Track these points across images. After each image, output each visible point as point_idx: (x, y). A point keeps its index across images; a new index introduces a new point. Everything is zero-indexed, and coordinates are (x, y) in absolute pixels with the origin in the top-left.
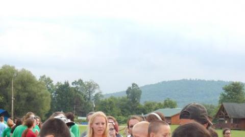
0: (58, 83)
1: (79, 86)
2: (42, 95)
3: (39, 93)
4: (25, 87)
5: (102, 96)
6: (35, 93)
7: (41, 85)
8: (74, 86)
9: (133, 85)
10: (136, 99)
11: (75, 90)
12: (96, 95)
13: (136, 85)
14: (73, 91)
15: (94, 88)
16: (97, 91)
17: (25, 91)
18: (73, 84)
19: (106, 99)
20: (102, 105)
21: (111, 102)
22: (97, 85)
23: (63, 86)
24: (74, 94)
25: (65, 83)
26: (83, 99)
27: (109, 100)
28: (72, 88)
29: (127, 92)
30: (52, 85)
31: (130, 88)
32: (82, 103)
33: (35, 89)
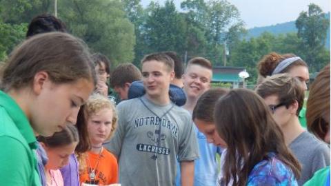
0: (152, 3)
1: (195, 10)
2: (116, 30)
3: (111, 26)
4: (82, 15)
5: (244, 32)
6: (102, 26)
7: (115, 10)
8: (186, 11)
9: (312, 8)
10: (317, 39)
11: (188, 19)
12: (231, 30)
13: (318, 9)
14: (183, 21)
15: (228, 15)
16: (233, 22)
17: (84, 22)
18: (183, 5)
19: (252, 39)
20: (244, 51)
21: (262, 46)
22: (234, 8)
23: (162, 10)
24: (184, 27)
25: (167, 4)
26: (202, 38)
27: (258, 41)
28: (181, 14)
29: (299, 23)
30: (139, 9)
31: (303, 15)
32: (202, 46)
33: (103, 17)
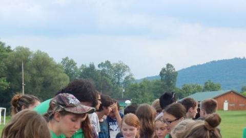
0: (83, 65)
1: (106, 68)
2: (59, 80)
3: (56, 78)
4: (41, 72)
5: (133, 79)
6: (52, 78)
8: (101, 69)
9: (168, 65)
10: (172, 82)
11: (103, 73)
12: (126, 78)
13: (171, 66)
14: (99, 74)
15: (124, 70)
16: (127, 74)
17: (42, 76)
18: (99, 66)
19: (136, 83)
20: (132, 89)
21: (142, 86)
22: (127, 67)
23: (88, 68)
24: (100, 77)
25: (91, 65)
26: (110, 83)
27: (140, 84)
28: (99, 71)
29: (161, 74)
30: (76, 69)
31: (164, 70)
32: (109, 88)
33: (52, 73)
